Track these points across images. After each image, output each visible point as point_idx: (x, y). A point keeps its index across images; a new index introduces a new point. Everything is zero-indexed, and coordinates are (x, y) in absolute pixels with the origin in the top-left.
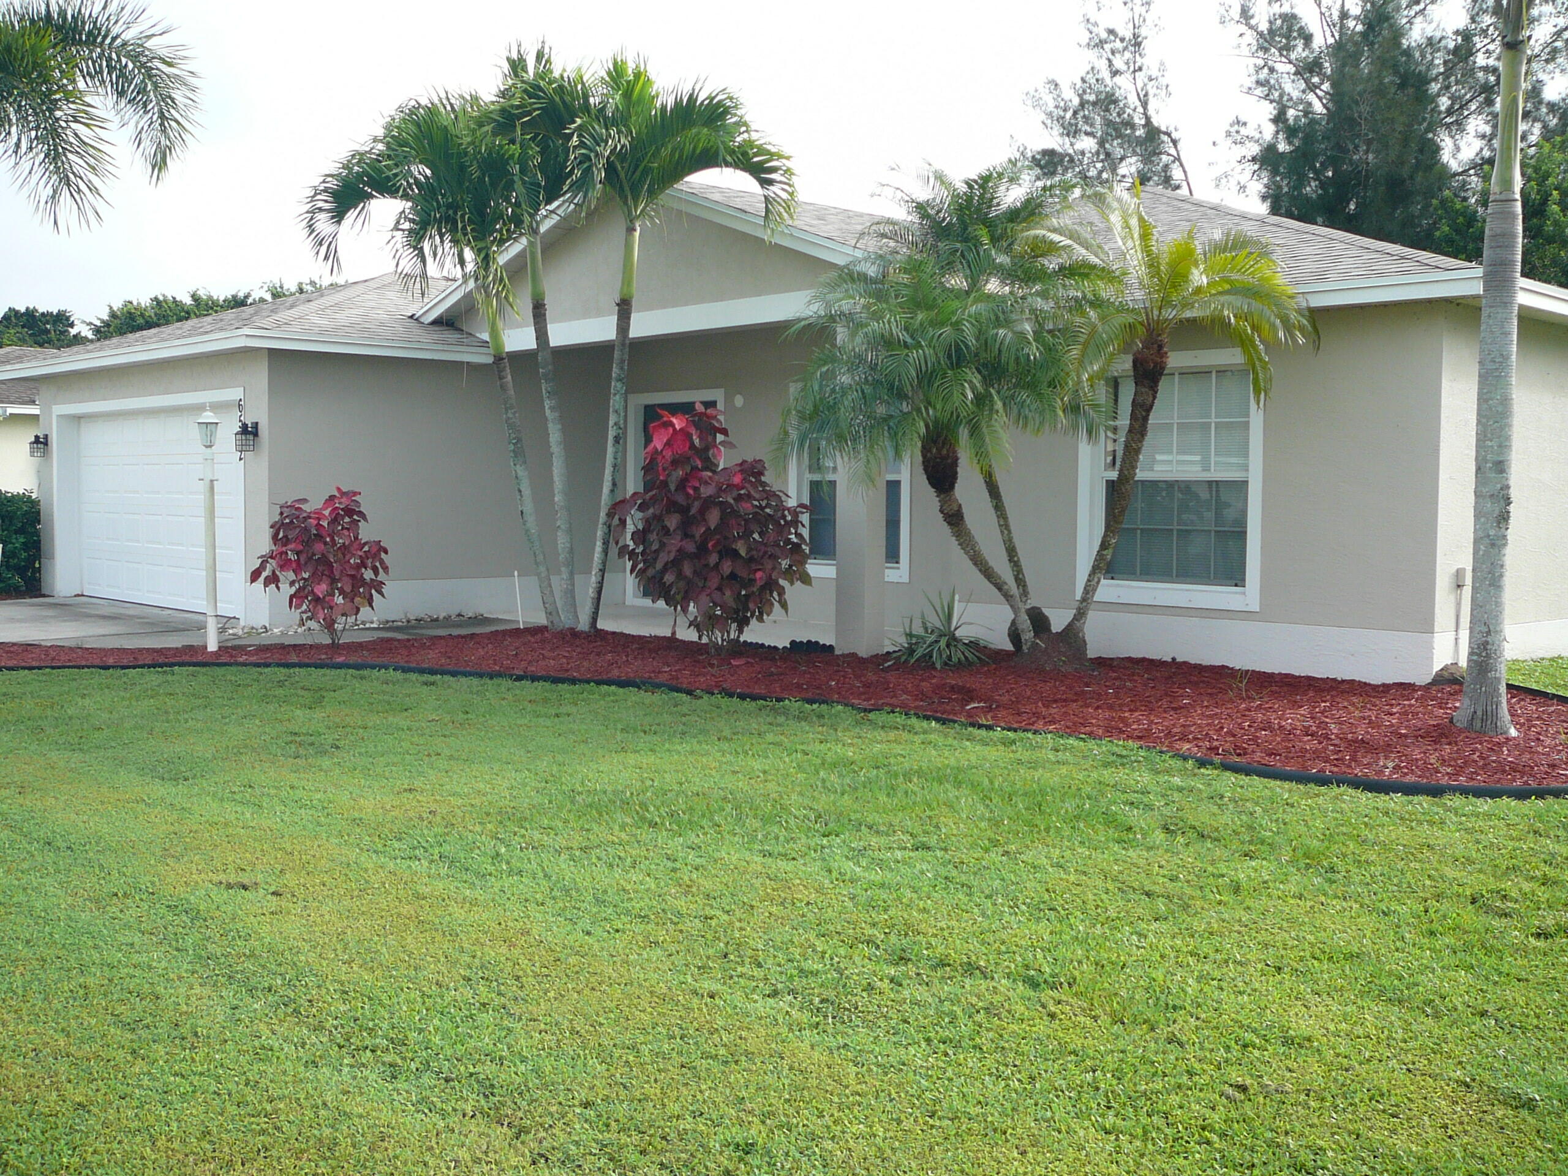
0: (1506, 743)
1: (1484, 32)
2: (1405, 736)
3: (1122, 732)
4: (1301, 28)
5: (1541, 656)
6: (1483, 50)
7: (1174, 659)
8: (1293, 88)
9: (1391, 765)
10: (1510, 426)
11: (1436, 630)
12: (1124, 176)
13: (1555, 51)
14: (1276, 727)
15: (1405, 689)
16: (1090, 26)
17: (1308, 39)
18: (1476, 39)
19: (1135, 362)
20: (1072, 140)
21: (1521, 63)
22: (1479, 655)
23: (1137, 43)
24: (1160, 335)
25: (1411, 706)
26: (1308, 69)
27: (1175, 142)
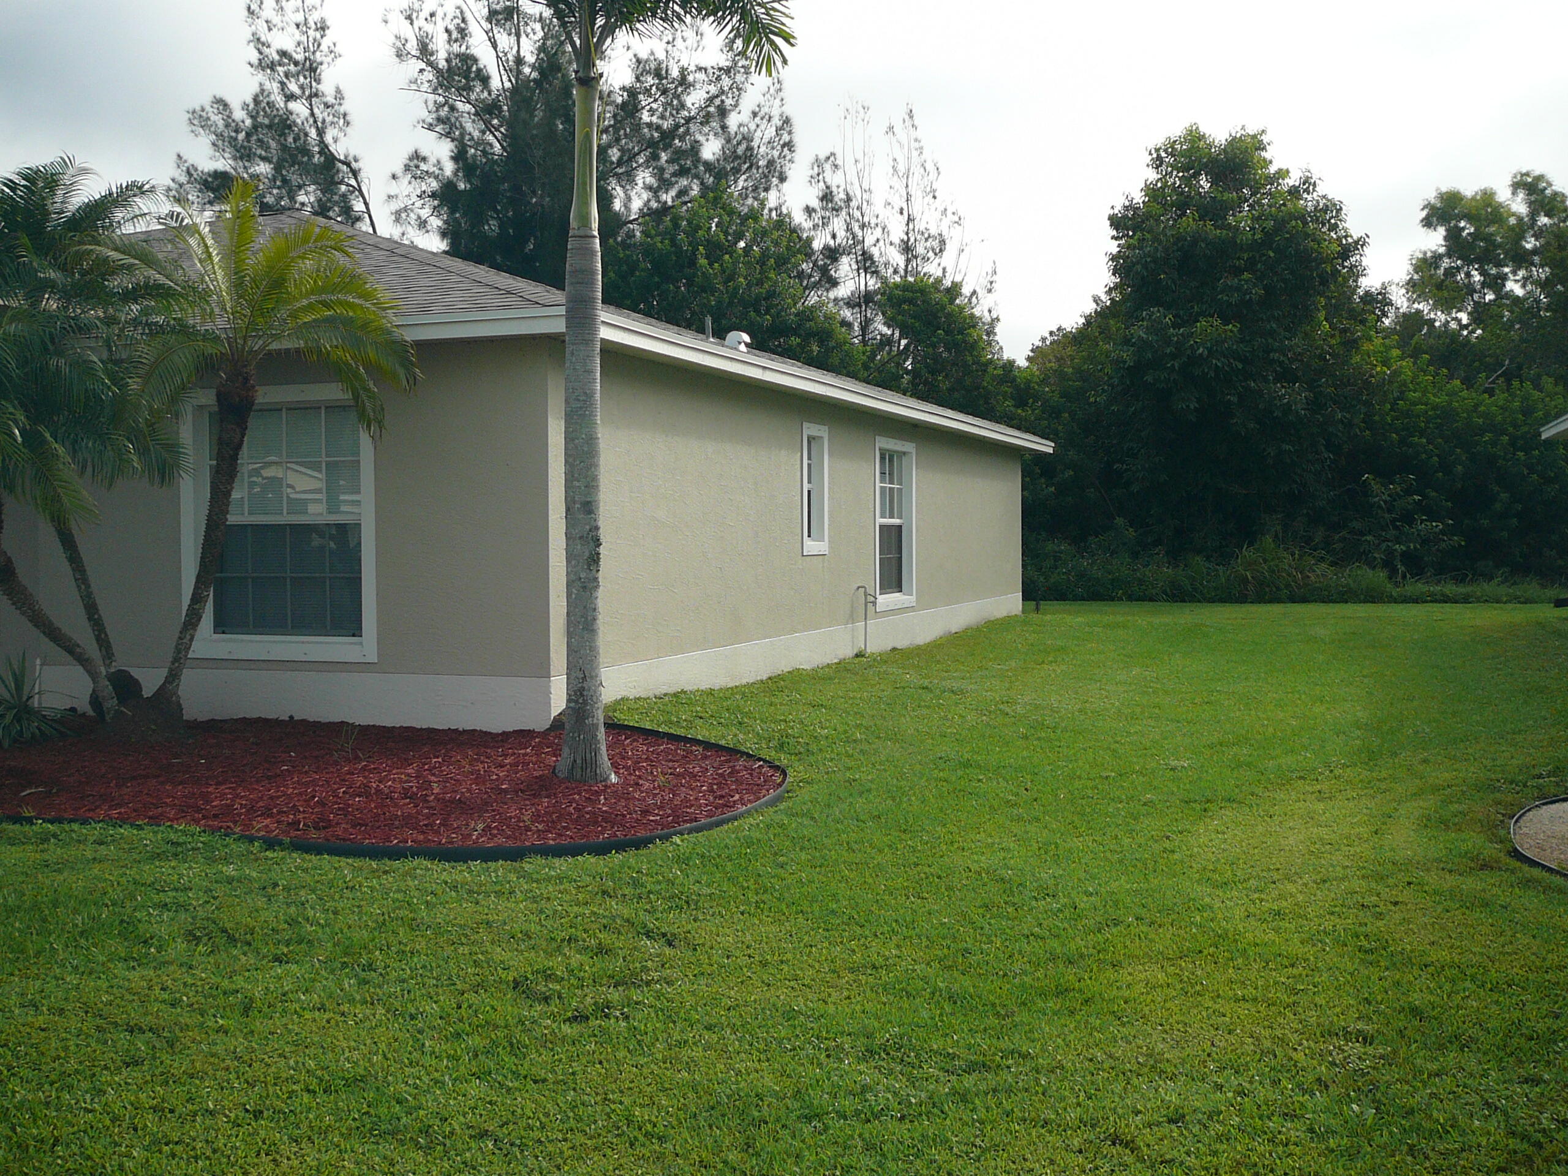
0: (604, 791)
1: (647, 92)
2: (506, 791)
3: (199, 810)
4: (479, 70)
5: (664, 692)
6: (648, 108)
7: (291, 717)
8: (472, 128)
9: (480, 826)
10: (597, 466)
11: (552, 673)
12: (303, 204)
13: (708, 115)
14: (373, 791)
15: (524, 736)
16: (260, 46)
17: (485, 80)
18: (641, 97)
19: (218, 395)
20: (247, 164)
21: (594, 100)
22: (576, 702)
23: (311, 69)
24: (245, 366)
25: (526, 754)
26: (487, 110)
27: (355, 173)
